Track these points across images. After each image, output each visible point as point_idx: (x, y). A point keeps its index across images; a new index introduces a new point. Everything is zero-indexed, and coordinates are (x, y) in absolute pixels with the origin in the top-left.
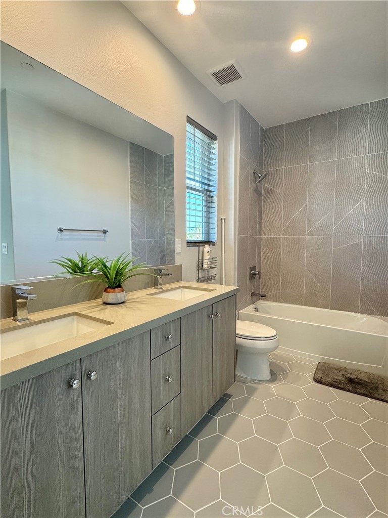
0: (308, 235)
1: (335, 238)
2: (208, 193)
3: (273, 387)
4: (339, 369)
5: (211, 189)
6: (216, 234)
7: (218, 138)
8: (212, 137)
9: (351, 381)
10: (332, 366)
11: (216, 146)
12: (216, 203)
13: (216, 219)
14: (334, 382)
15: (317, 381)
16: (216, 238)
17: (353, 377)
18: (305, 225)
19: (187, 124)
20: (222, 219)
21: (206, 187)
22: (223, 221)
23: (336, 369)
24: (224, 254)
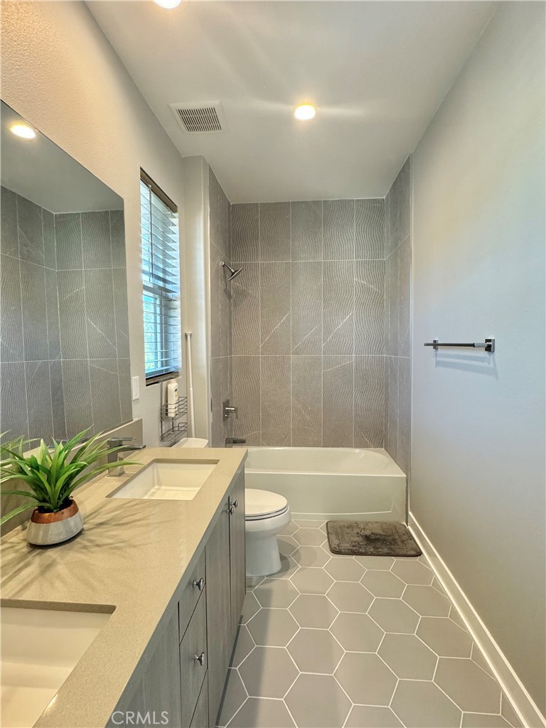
0: (294, 353)
1: (324, 357)
2: (164, 293)
3: (290, 579)
4: (350, 527)
5: (169, 287)
6: (181, 358)
7: (179, 209)
8: (171, 206)
9: (368, 539)
10: (342, 524)
11: (176, 221)
12: (179, 311)
13: (179, 335)
14: (353, 546)
15: (336, 552)
16: (179, 364)
17: (368, 533)
18: (289, 341)
19: (141, 182)
20: (186, 336)
21: (161, 284)
22: (189, 337)
23: (348, 528)
24: (191, 389)
